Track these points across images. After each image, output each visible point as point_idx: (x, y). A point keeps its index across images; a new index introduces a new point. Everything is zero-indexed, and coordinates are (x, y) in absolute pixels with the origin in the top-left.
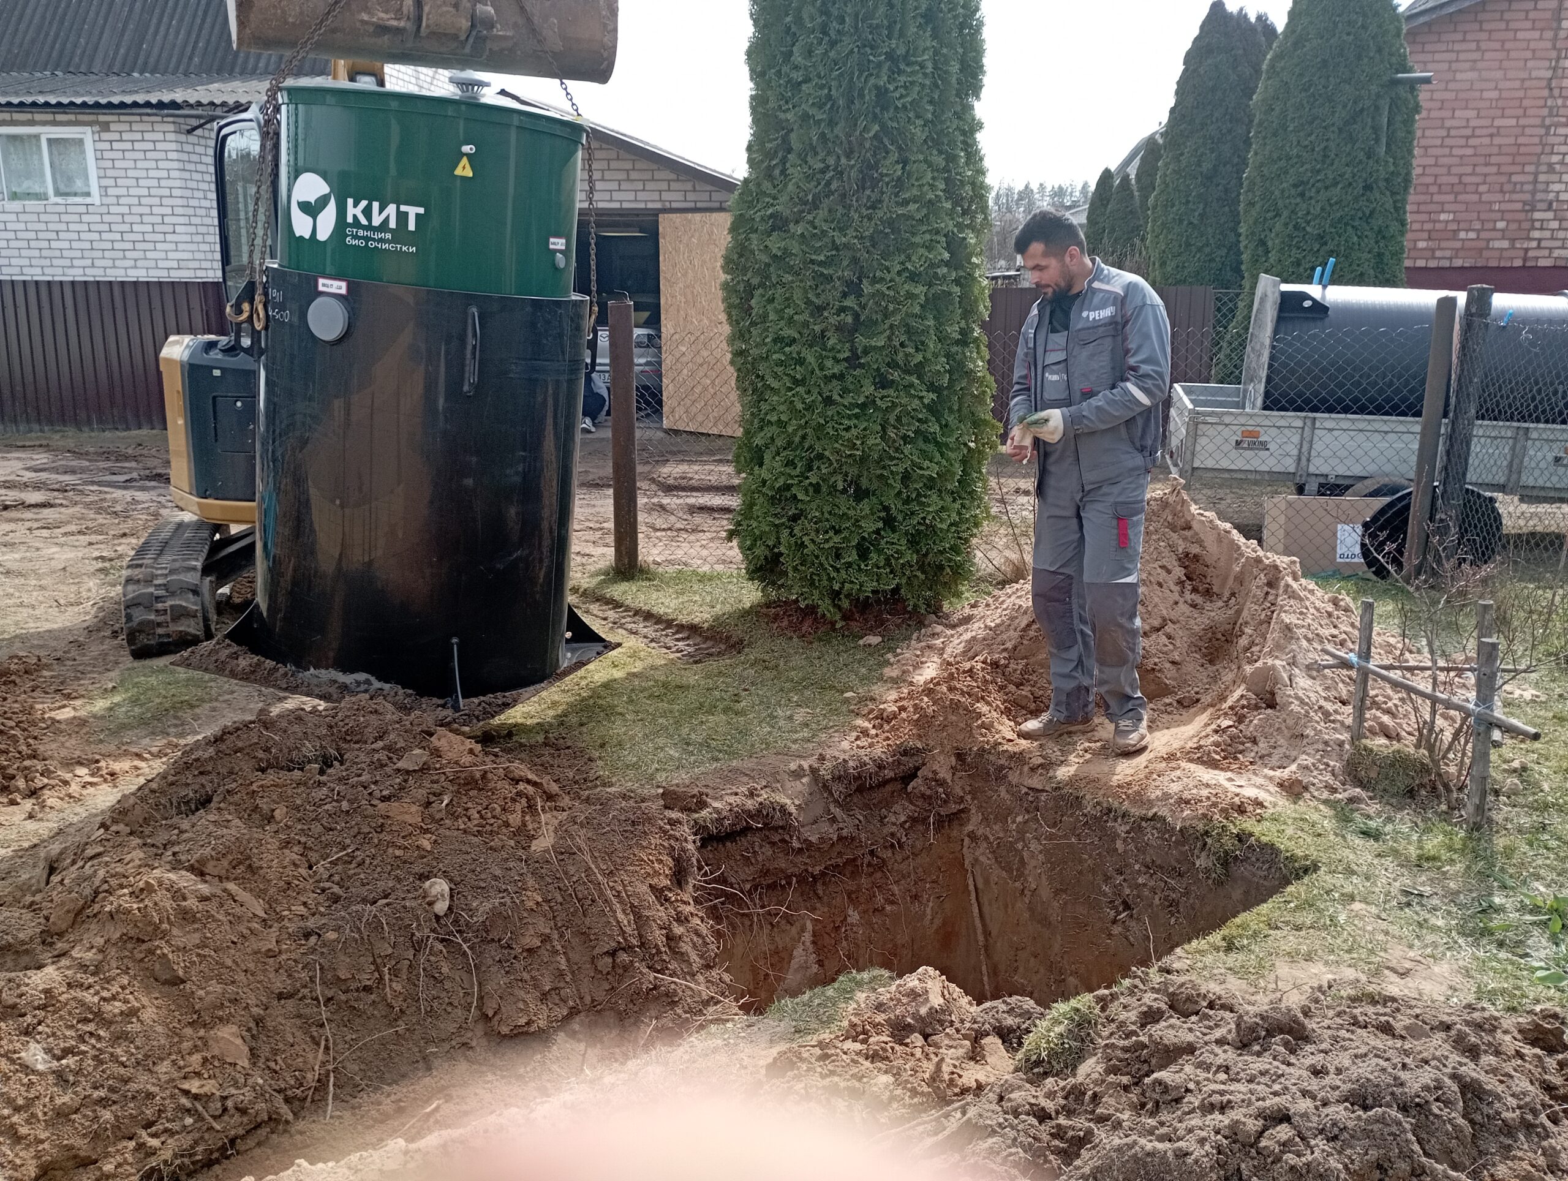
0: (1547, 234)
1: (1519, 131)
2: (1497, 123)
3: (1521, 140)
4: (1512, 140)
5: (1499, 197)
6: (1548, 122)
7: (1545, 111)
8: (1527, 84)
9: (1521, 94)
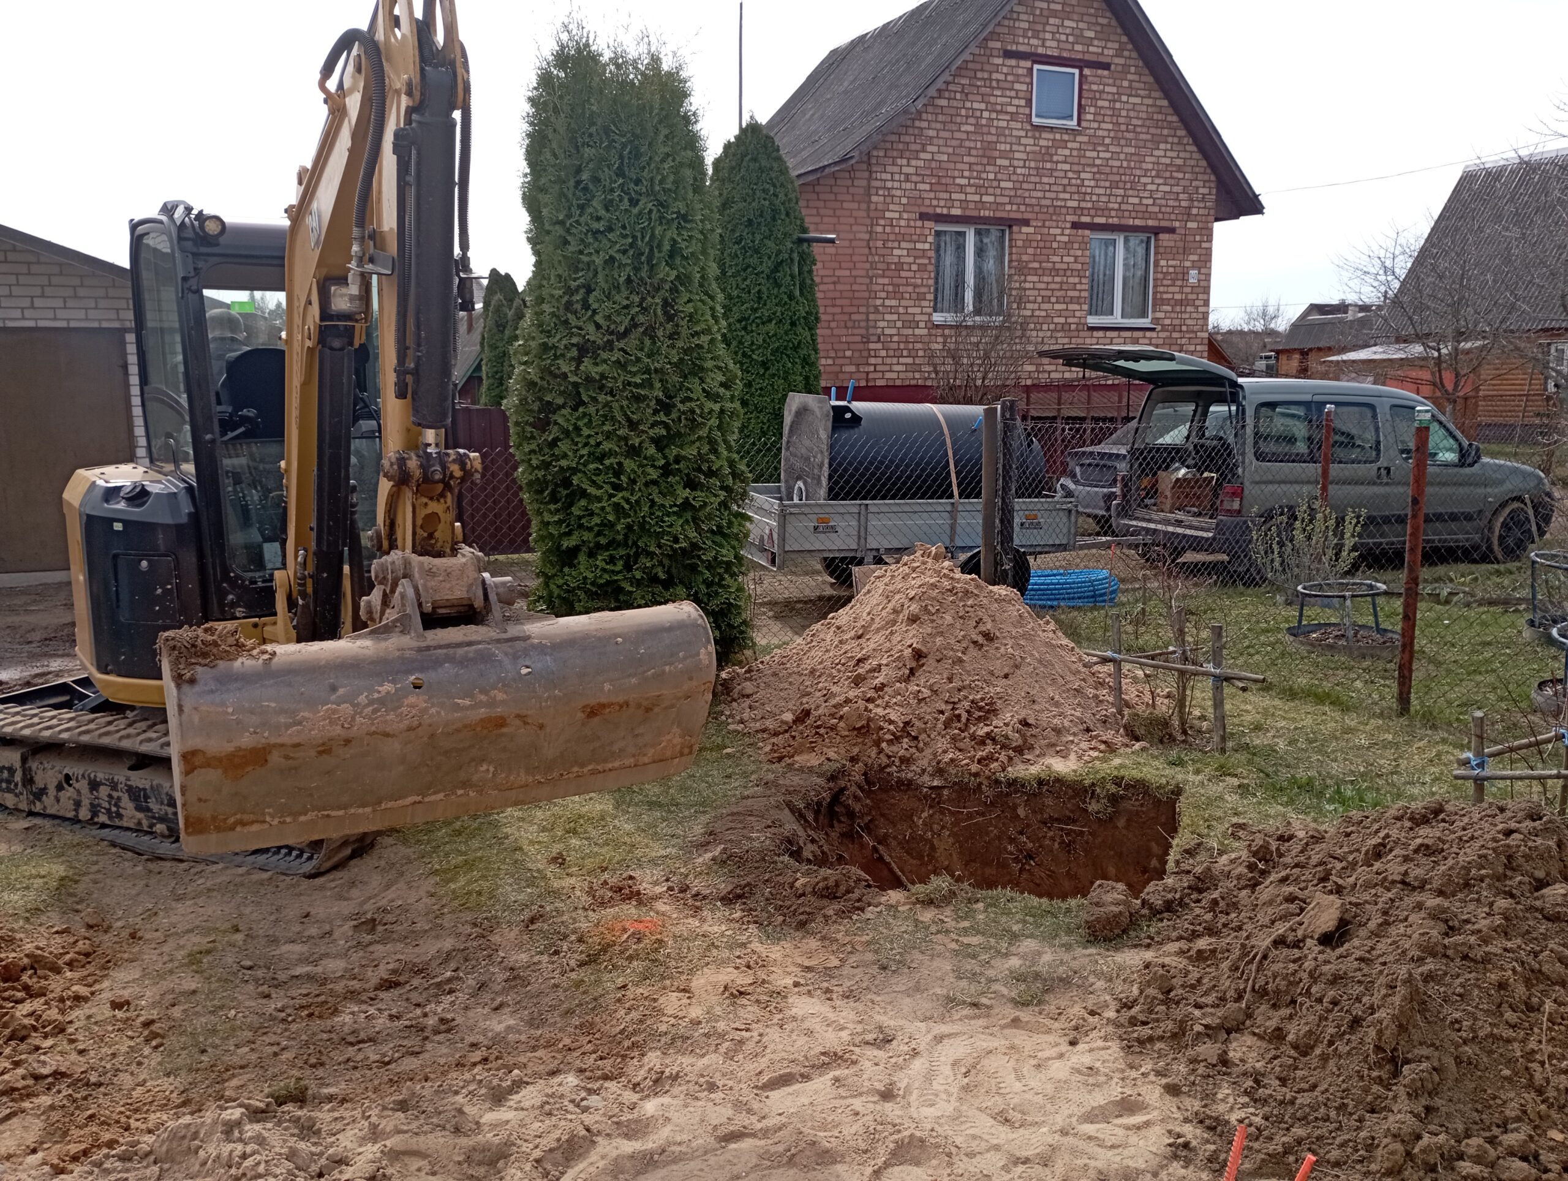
0: (879, 361)
1: (852, 280)
2: (838, 273)
3: (855, 287)
4: (848, 287)
5: (844, 332)
6: (871, 273)
7: (868, 266)
8: (854, 243)
9: (850, 251)
